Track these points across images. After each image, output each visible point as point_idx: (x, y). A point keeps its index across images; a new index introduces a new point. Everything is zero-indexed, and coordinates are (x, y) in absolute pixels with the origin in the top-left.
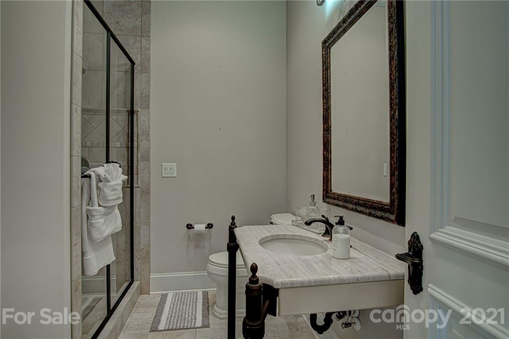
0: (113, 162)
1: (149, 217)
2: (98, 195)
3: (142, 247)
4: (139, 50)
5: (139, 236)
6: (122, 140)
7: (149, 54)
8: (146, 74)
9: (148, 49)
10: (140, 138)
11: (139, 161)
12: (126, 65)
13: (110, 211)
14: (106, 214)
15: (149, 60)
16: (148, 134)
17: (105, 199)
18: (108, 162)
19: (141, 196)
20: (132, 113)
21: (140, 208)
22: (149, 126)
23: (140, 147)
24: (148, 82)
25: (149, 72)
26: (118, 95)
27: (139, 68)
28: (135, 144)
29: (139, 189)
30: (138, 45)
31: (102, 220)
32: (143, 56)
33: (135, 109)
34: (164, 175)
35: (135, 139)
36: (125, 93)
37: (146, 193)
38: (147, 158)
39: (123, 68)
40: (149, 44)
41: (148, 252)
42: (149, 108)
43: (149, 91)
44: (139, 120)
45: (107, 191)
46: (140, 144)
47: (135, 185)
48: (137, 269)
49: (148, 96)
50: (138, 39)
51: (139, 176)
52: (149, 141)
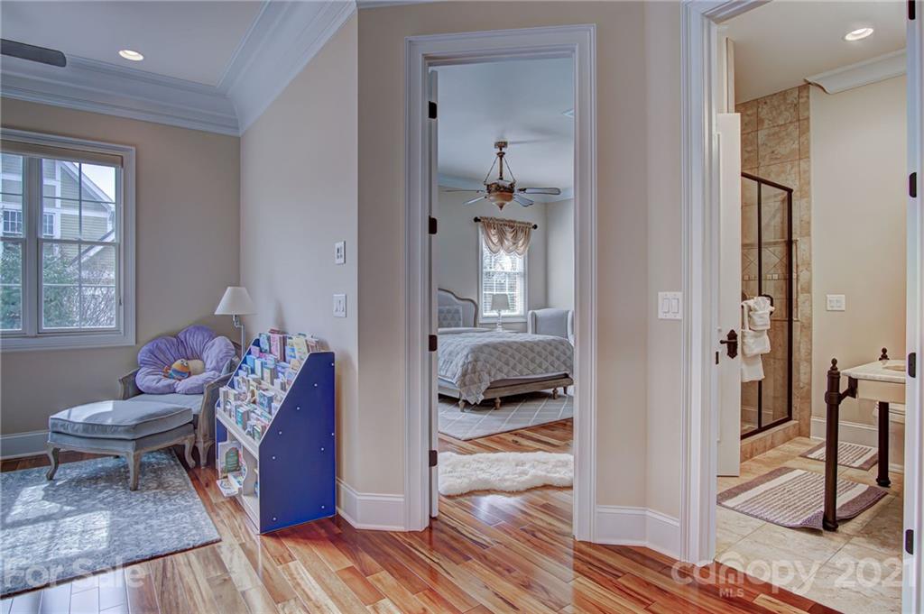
0: (766, 296)
1: (810, 354)
2: (749, 322)
3: (802, 385)
4: (797, 175)
5: (799, 373)
6: (779, 271)
7: (809, 177)
8: (806, 199)
9: (808, 171)
10: (800, 268)
11: (799, 294)
12: (783, 194)
13: (759, 334)
14: (756, 337)
15: (809, 183)
16: (809, 264)
17: (755, 325)
18: (760, 295)
19: (801, 331)
20: (790, 243)
21: (800, 343)
22: (810, 255)
23: (800, 278)
24: (809, 208)
25: (809, 197)
26: (775, 226)
27: (798, 194)
28: (794, 276)
29: (798, 323)
30: (796, 169)
31: (752, 341)
32: (802, 181)
33: (794, 238)
34: (829, 308)
35: (794, 270)
36: (782, 223)
37: (808, 327)
38: (808, 290)
39: (780, 198)
40: (809, 166)
41: (809, 391)
42: (809, 235)
43: (810, 217)
44: (798, 250)
45: (755, 318)
46: (801, 276)
47: (794, 319)
48: (796, 408)
49: (809, 223)
50: (796, 163)
51: (799, 309)
52: (810, 271)
